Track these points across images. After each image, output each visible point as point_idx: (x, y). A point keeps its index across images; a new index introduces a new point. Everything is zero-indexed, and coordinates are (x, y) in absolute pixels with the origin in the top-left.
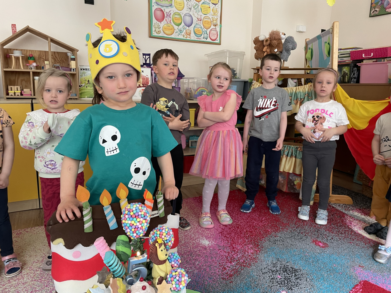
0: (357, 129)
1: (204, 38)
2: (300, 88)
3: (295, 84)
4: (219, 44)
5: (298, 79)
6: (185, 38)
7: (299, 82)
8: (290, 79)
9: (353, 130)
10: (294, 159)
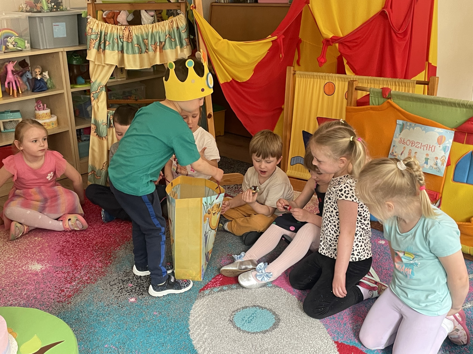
0: (239, 81)
3: (152, 18)
5: (156, 11)
8: (144, 11)
9: (234, 82)
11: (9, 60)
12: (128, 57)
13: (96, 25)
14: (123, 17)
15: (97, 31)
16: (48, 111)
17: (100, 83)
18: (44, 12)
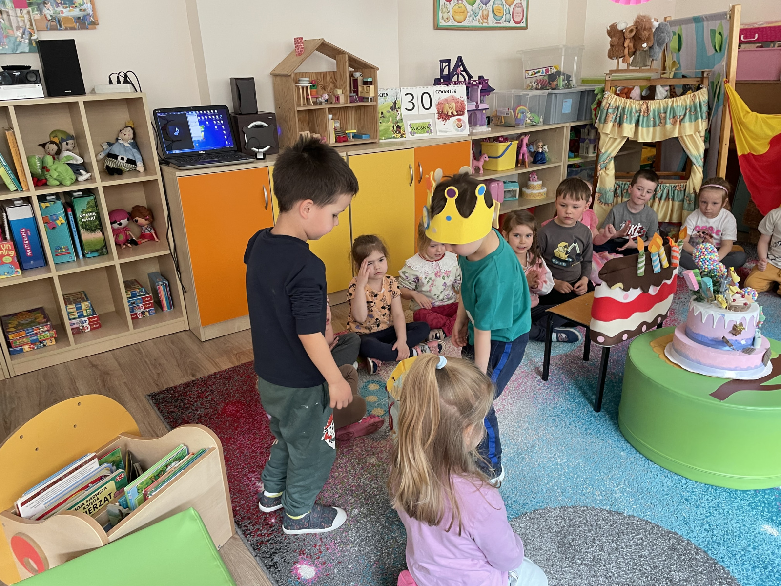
0: (755, 154)
1: (505, 21)
2: (678, 100)
3: (666, 93)
4: (526, 28)
5: (670, 86)
6: (481, 25)
7: (673, 91)
8: (660, 86)
9: (751, 155)
10: (671, 202)
11: (525, 134)
12: (642, 130)
13: (614, 100)
14: (636, 92)
15: (614, 106)
16: (540, 182)
17: (610, 154)
18: (559, 89)
